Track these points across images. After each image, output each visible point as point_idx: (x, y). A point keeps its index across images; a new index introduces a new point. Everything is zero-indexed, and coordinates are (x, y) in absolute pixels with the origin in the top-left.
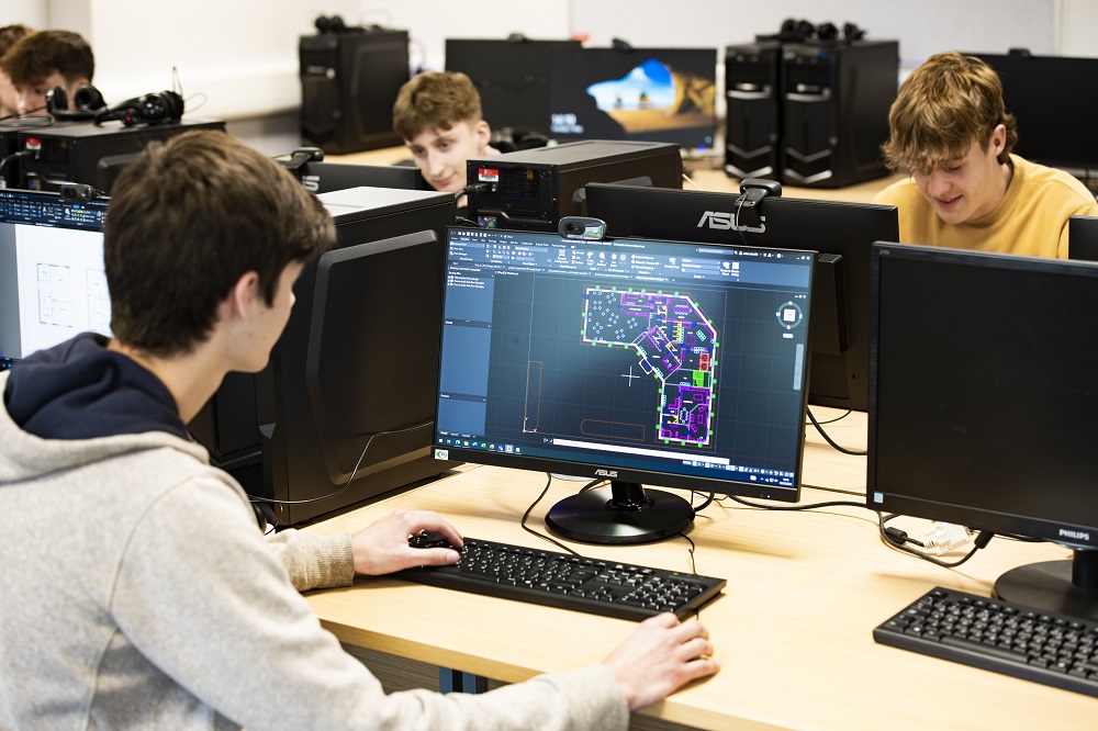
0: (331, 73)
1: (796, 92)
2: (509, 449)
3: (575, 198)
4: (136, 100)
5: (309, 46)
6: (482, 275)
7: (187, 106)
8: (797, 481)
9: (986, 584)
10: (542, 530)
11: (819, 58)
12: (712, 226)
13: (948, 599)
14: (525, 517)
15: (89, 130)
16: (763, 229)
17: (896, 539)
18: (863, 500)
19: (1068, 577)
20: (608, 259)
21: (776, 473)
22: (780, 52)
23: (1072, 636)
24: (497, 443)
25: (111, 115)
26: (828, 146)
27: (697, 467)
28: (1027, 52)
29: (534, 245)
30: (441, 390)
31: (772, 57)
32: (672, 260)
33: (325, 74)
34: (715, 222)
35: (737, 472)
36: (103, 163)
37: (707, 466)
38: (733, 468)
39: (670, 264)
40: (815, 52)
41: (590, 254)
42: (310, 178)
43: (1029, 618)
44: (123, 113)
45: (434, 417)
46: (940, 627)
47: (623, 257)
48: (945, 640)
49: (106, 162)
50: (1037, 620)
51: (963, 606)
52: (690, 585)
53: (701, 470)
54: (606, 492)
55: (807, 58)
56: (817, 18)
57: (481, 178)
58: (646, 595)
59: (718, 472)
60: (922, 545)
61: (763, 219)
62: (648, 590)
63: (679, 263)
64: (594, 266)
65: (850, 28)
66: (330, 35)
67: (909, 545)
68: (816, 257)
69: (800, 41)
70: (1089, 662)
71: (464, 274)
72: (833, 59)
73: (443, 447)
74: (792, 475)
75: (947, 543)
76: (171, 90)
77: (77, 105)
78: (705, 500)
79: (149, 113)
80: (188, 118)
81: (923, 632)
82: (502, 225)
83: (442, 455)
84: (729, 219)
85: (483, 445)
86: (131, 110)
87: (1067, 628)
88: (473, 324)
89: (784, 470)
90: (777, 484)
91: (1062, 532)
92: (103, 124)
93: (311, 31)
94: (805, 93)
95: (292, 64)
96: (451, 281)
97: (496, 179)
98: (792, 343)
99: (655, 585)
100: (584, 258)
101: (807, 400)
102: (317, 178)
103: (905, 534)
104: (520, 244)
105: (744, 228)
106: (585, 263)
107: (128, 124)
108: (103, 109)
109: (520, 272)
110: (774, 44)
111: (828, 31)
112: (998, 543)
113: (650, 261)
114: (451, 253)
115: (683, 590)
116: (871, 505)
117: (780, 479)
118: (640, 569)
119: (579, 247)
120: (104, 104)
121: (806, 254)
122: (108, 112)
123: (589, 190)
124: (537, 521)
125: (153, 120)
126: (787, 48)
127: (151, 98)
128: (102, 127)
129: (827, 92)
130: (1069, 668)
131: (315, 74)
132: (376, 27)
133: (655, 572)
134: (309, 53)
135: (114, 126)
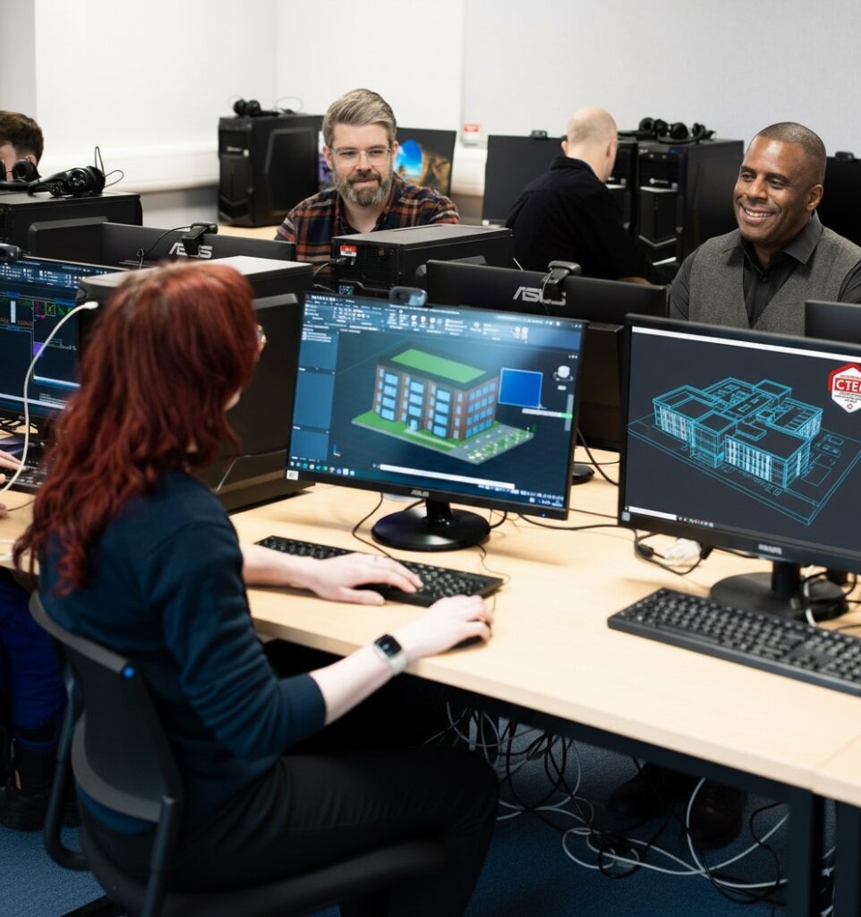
0: (246, 153)
1: (649, 185)
2: (346, 472)
3: (418, 272)
4: (63, 174)
5: (228, 128)
6: (330, 332)
7: (108, 181)
8: (566, 503)
9: (705, 588)
10: (368, 538)
11: (668, 154)
12: (525, 298)
13: (669, 597)
14: (357, 528)
15: (23, 199)
16: (563, 303)
17: (645, 553)
18: (615, 522)
19: (768, 584)
20: (428, 323)
21: (549, 497)
22: (635, 148)
23: (757, 627)
24: (337, 467)
25: (42, 187)
26: (675, 233)
27: (490, 490)
28: (852, 155)
29: (371, 309)
30: (295, 422)
31: (629, 151)
32: (477, 324)
33: (241, 153)
34: (527, 296)
35: (520, 495)
36: (34, 228)
37: (497, 490)
38: (517, 492)
39: (474, 327)
40: (665, 149)
41: (414, 318)
42: (203, 247)
43: (727, 612)
44: (52, 185)
45: (288, 446)
46: (658, 617)
47: (440, 321)
48: (661, 626)
49: (36, 226)
50: (733, 614)
51: (680, 601)
52: (473, 581)
53: (492, 492)
54: (422, 511)
55: (658, 154)
56: (671, 119)
57: (343, 253)
58: (438, 588)
59: (506, 494)
60: (662, 557)
61: (564, 294)
62: (439, 583)
63: (481, 327)
64: (417, 327)
65: (698, 128)
66: (247, 117)
67: (655, 558)
68: (586, 325)
69: (654, 138)
70: (766, 645)
71: (316, 330)
72: (681, 156)
73: (294, 468)
74: (562, 499)
75: (682, 557)
76: (94, 166)
77: (15, 177)
78: (501, 519)
79: (73, 185)
80: (107, 192)
81: (644, 620)
82: (358, 293)
83: (293, 475)
84: (538, 294)
85: (326, 468)
86: (61, 183)
87: (754, 620)
88: (321, 371)
89: (557, 495)
90: (550, 505)
91: (761, 547)
92: (35, 194)
93: (232, 114)
94: (655, 186)
95: (213, 143)
96: (305, 336)
97: (354, 254)
98: (565, 394)
99: (446, 580)
100: (409, 320)
101: (574, 441)
102: (210, 248)
103: (652, 549)
104: (360, 308)
105: (548, 302)
106: (410, 324)
107: (57, 195)
108: (36, 181)
109: (361, 330)
110: (632, 141)
111: (680, 130)
112: (717, 556)
113: (457, 324)
114: (306, 314)
115: (467, 585)
116: (622, 524)
117: (554, 501)
118: (436, 569)
119: (405, 312)
120: (38, 176)
121: (578, 323)
122: (40, 184)
123: (430, 267)
124: (365, 531)
125: (78, 191)
126: (642, 144)
127: (76, 173)
128: (34, 196)
129: (675, 185)
130: (763, 653)
131: (232, 153)
132: (289, 112)
133: (448, 571)
134: (227, 134)
135: (45, 196)
